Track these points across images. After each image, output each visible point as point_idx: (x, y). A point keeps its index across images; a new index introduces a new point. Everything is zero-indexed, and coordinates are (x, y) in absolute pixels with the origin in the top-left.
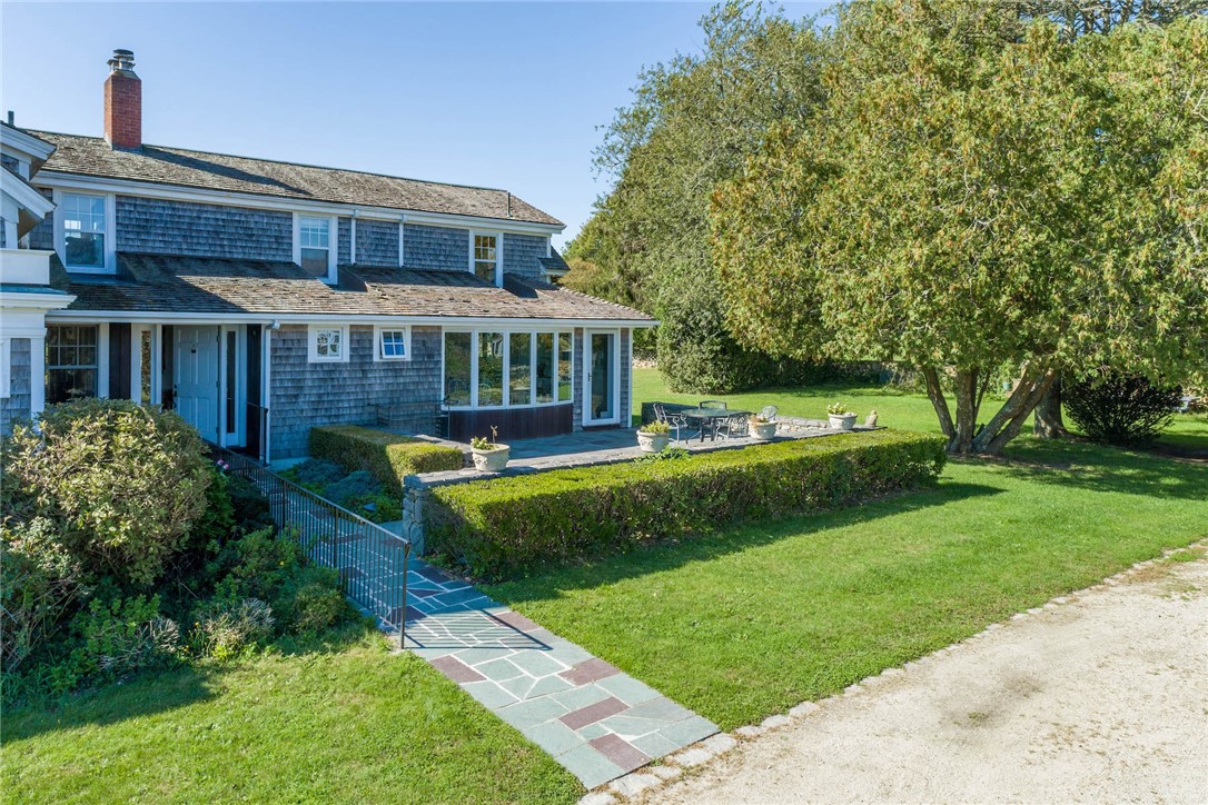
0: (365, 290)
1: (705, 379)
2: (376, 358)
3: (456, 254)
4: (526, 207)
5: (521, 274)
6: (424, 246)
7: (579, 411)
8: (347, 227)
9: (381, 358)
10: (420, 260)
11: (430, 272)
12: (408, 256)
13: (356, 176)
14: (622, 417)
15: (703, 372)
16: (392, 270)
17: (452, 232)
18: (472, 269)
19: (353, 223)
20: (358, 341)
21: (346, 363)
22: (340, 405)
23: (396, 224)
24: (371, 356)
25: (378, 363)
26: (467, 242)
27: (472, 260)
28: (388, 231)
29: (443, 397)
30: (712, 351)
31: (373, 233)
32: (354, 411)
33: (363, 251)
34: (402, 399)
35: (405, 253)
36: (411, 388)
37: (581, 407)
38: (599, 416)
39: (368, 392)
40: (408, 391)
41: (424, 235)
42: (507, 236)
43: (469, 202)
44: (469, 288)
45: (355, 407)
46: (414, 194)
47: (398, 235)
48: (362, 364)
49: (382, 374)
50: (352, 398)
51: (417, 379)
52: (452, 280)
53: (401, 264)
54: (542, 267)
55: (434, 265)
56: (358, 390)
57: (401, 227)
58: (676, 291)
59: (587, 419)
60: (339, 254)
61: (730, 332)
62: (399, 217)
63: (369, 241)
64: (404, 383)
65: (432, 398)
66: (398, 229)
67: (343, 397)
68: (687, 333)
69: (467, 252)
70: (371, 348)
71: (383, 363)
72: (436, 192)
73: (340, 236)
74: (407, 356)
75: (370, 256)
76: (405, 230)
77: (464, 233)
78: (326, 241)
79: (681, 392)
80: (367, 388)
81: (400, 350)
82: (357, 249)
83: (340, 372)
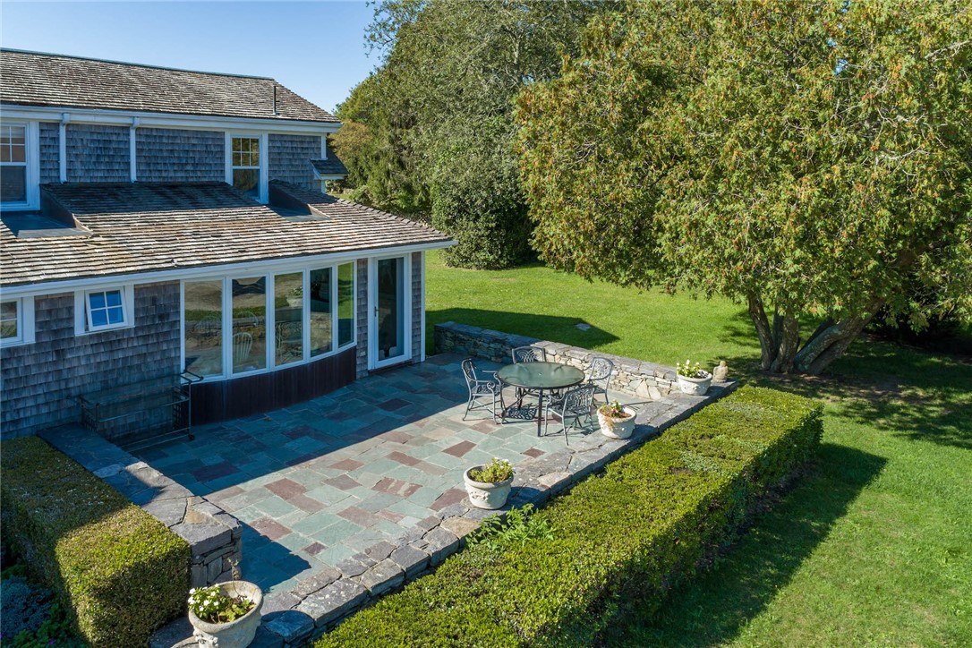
0: (73, 225)
1: (481, 255)
2: (79, 331)
3: (207, 161)
4: (296, 99)
5: (290, 181)
6: (165, 154)
7: (363, 354)
8: (53, 135)
9: (87, 329)
10: (160, 171)
11: (173, 187)
12: (142, 168)
13: (77, 64)
14: (413, 351)
15: (478, 248)
16: (118, 187)
17: (201, 135)
18: (229, 179)
19: (63, 131)
20: (49, 312)
21: (29, 347)
22: (20, 405)
23: (126, 129)
24: (72, 329)
25: (83, 338)
26: (222, 146)
27: (229, 167)
28: (114, 138)
29: (183, 367)
30: (487, 228)
31: (92, 141)
32: (44, 410)
33: (78, 166)
34: (121, 380)
35: (138, 164)
36: (136, 362)
37: (366, 349)
38: (387, 355)
39: (67, 380)
40: (130, 368)
41: (165, 141)
42: (272, 138)
43: (226, 97)
44: (224, 210)
45: (47, 403)
46: (154, 88)
47: (128, 142)
48: (55, 343)
49: (89, 351)
50: (40, 391)
51: (144, 350)
52: (202, 199)
53: (134, 177)
54: (315, 171)
55: (179, 177)
56: (50, 379)
57: (133, 133)
58: (453, 171)
59: (373, 361)
60: (42, 170)
61: (541, 253)
62: (129, 121)
63: (86, 152)
64: (125, 359)
65: (166, 371)
66: (129, 135)
67: (25, 394)
68: (462, 210)
69: (222, 158)
70: (71, 318)
71: (91, 337)
72: (185, 84)
73: (42, 147)
74: (128, 321)
75: (88, 170)
76: (138, 135)
77: (218, 137)
78: (20, 154)
79: (457, 266)
80: (65, 375)
81: (116, 315)
82: (69, 162)
83: (19, 359)
